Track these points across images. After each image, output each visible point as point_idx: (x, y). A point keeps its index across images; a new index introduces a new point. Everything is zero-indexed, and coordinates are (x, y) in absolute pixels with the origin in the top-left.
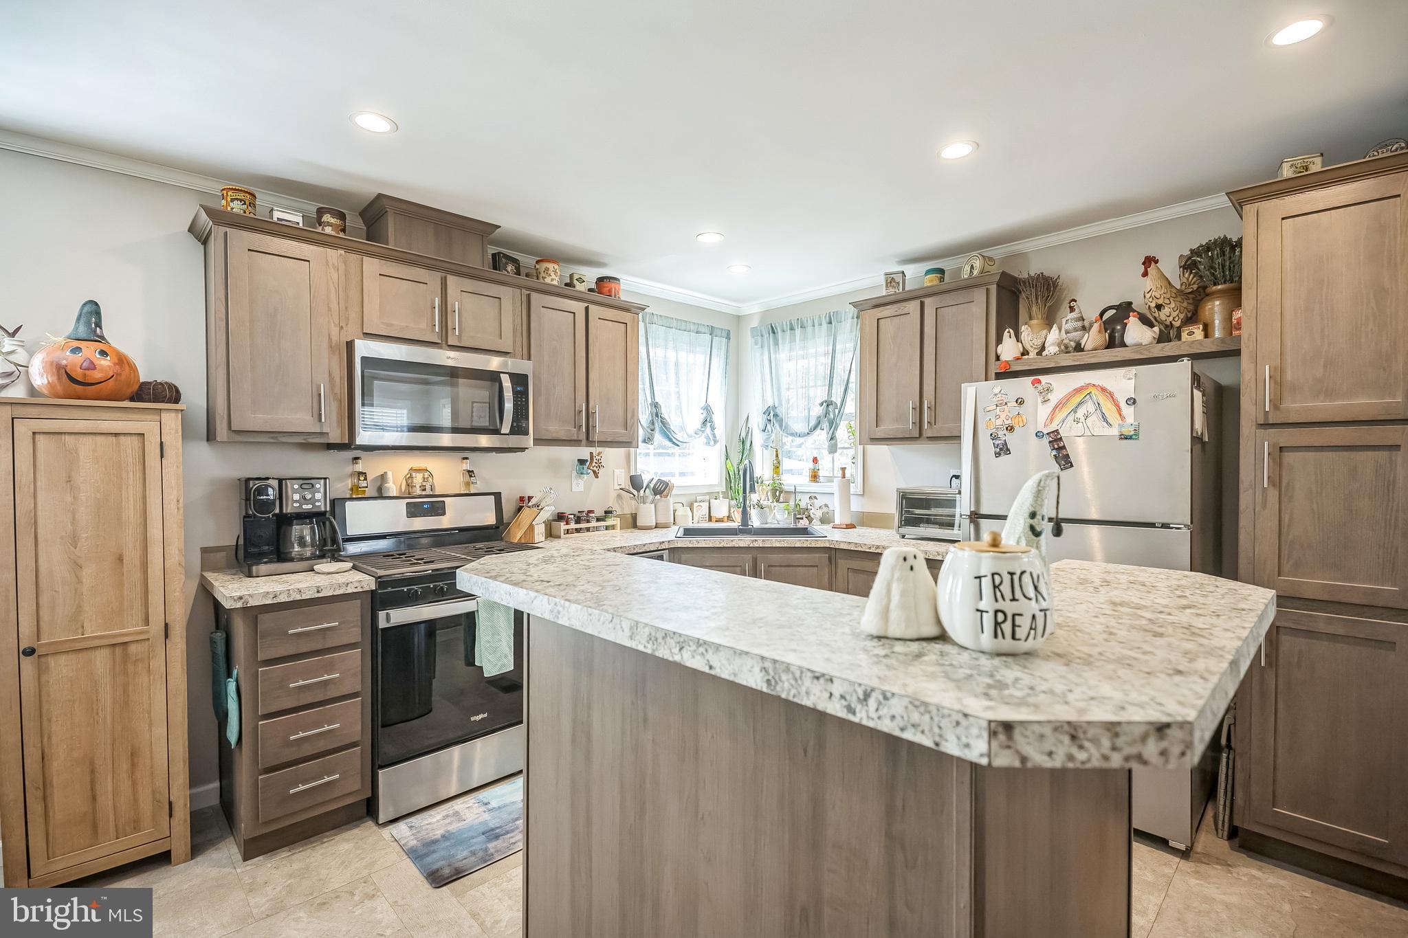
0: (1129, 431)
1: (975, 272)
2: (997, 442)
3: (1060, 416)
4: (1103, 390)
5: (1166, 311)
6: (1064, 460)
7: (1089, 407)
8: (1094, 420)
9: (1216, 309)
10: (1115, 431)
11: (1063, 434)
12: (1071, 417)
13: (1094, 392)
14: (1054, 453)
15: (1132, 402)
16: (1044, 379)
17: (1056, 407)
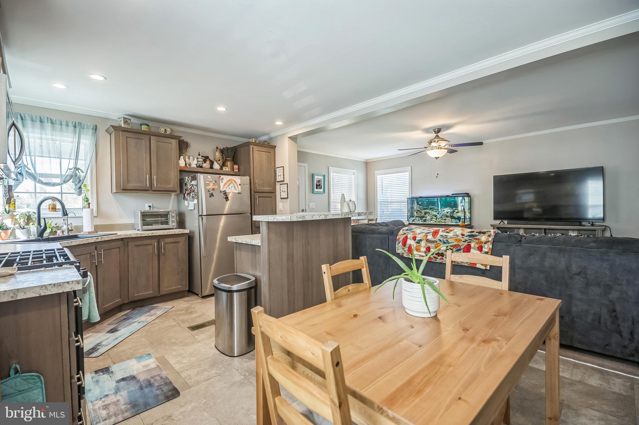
0: (240, 192)
1: (168, 133)
2: (210, 193)
3: (226, 187)
4: (235, 181)
5: (220, 162)
6: (227, 199)
7: (232, 185)
8: (233, 188)
9: (229, 164)
10: (237, 192)
11: (227, 191)
12: (228, 187)
13: (233, 181)
14: (225, 196)
15: (240, 185)
16: (222, 176)
17: (224, 184)
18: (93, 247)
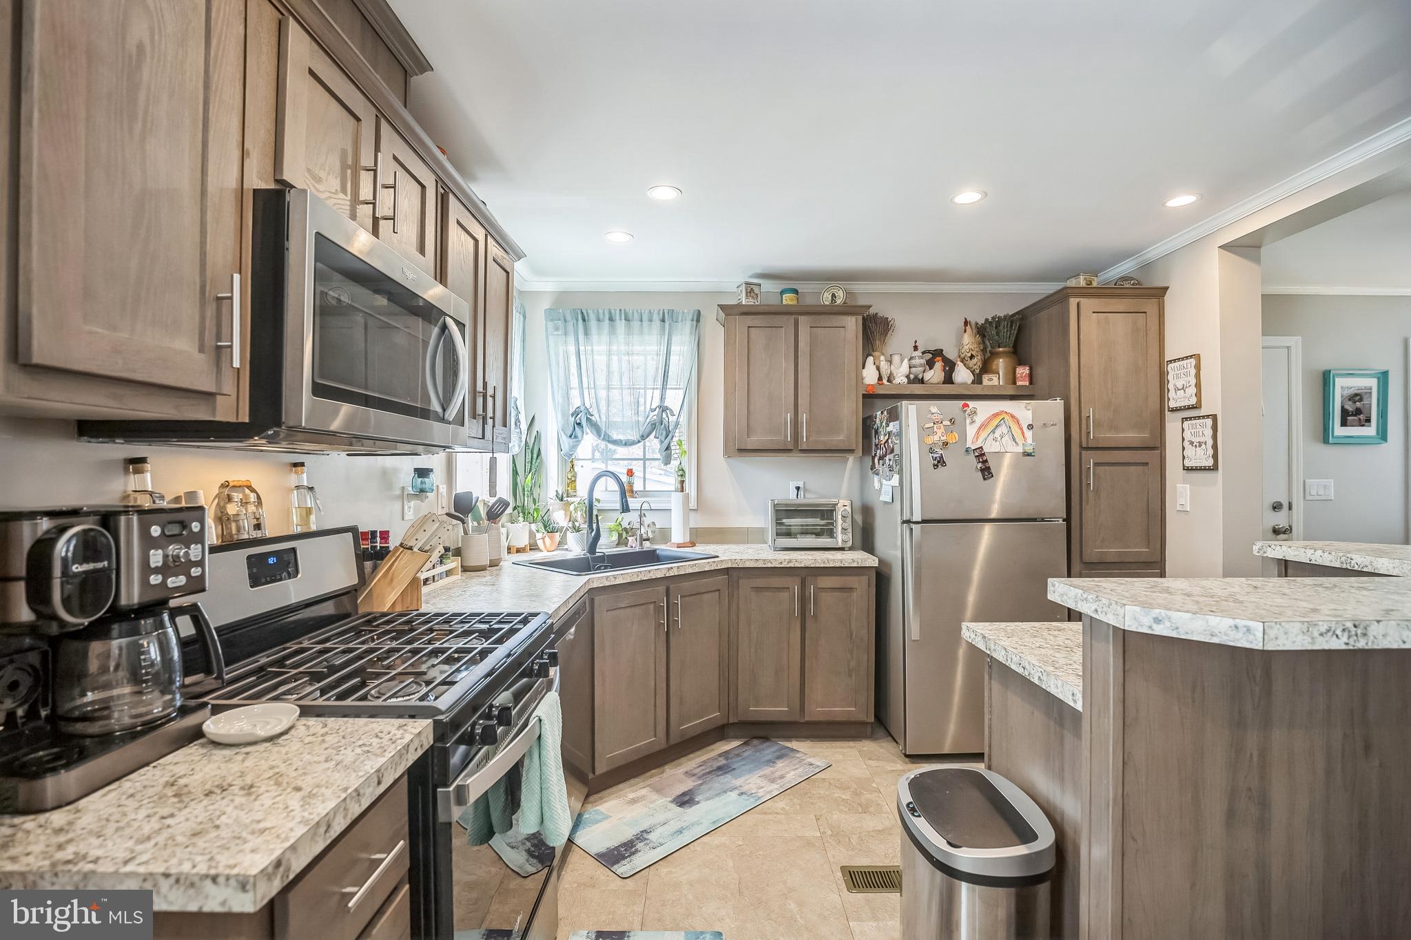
0: (1029, 449)
1: (839, 301)
2: (935, 455)
3: (983, 435)
4: (1012, 416)
6: (986, 472)
7: (1003, 429)
8: (1007, 439)
9: (1000, 364)
10: (1020, 449)
11: (986, 450)
12: (991, 437)
13: (1007, 418)
14: (980, 465)
15: (1030, 427)
16: (972, 404)
17: (980, 428)
18: (662, 589)
